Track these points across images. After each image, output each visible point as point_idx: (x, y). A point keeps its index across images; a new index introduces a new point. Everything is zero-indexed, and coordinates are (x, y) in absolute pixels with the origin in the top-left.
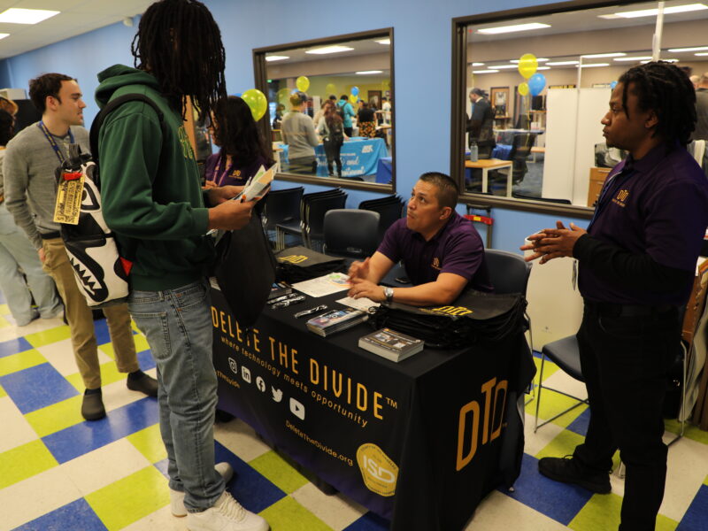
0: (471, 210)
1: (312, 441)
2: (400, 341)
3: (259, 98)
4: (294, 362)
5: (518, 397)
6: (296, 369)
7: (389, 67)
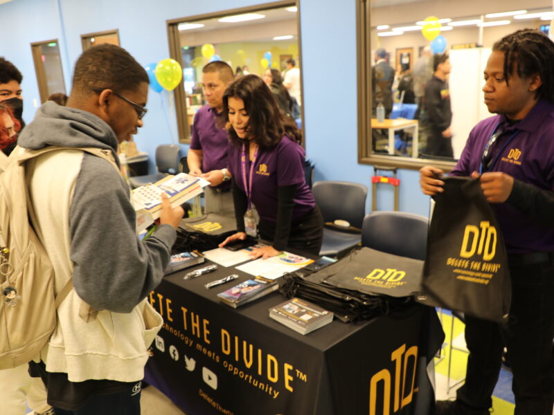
0: (378, 171)
1: (224, 411)
2: (307, 312)
3: (174, 67)
4: (206, 332)
5: (428, 362)
6: (208, 339)
7: (296, 32)
